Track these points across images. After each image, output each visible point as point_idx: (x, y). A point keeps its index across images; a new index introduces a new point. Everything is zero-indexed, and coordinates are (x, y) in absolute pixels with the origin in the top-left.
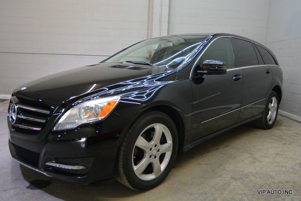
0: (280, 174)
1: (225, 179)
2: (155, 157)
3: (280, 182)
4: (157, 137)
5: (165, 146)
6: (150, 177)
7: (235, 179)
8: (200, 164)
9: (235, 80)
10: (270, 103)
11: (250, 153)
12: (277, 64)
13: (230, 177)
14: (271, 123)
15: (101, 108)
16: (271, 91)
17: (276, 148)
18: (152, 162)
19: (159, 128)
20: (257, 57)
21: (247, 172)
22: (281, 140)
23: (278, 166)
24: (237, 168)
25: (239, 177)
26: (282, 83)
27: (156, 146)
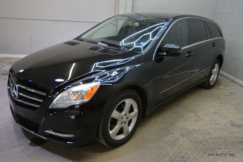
0: (216, 131)
1: (175, 135)
2: (125, 123)
3: (215, 138)
4: (127, 108)
5: (133, 114)
6: (121, 137)
7: (183, 136)
8: (157, 123)
9: (188, 56)
10: (213, 69)
11: (195, 112)
12: (221, 36)
13: (179, 134)
14: (212, 84)
15: (86, 92)
16: (215, 59)
17: (214, 107)
18: (122, 127)
19: (129, 102)
20: (207, 34)
21: (192, 129)
22: (219, 99)
23: (215, 124)
24: (184, 126)
25: (186, 134)
26: (224, 52)
27: (126, 115)
